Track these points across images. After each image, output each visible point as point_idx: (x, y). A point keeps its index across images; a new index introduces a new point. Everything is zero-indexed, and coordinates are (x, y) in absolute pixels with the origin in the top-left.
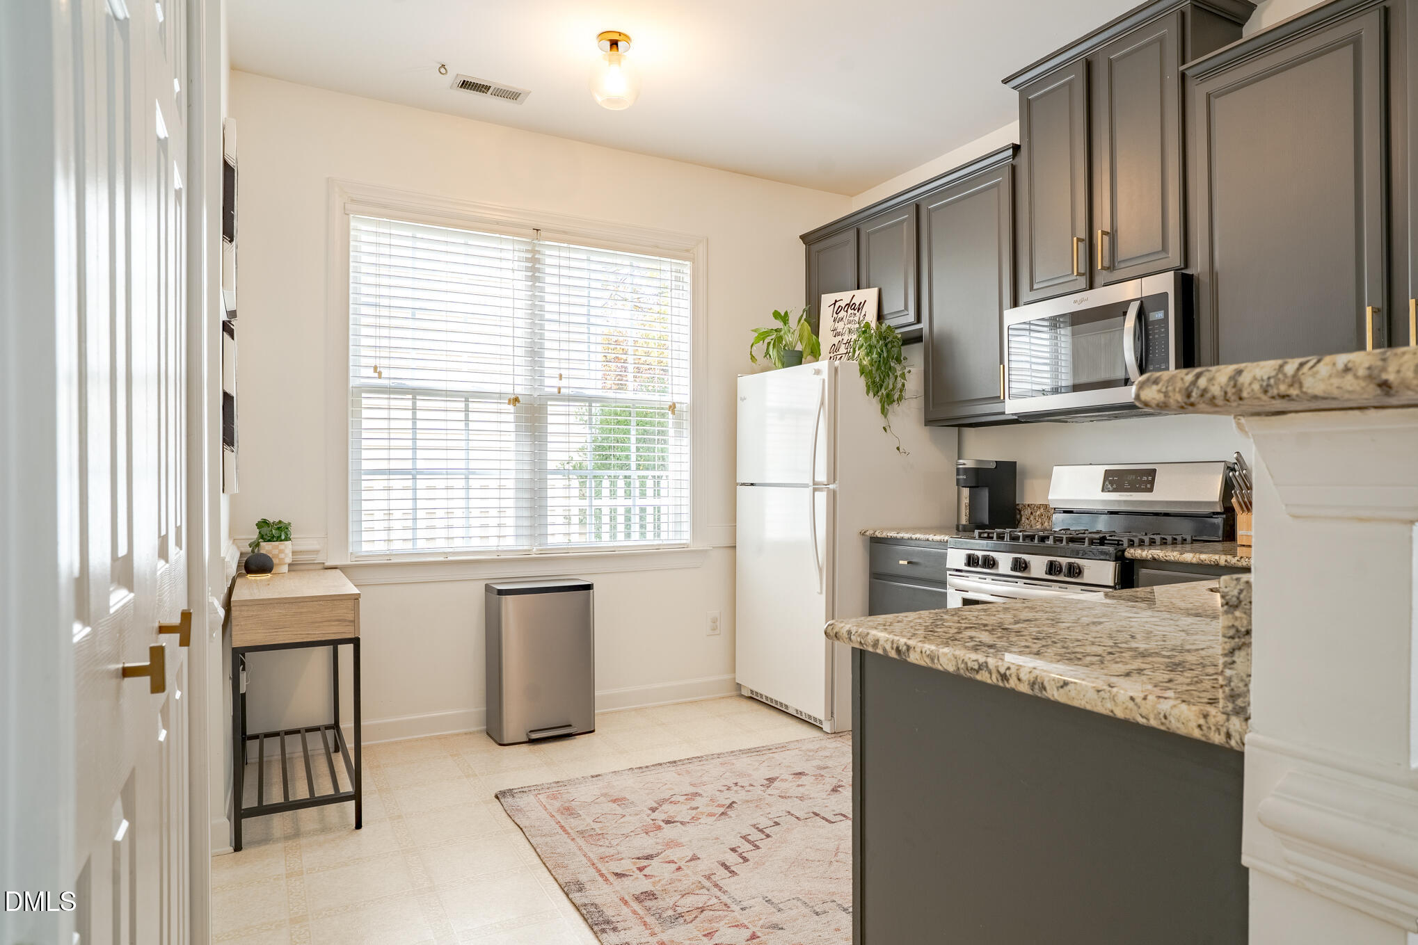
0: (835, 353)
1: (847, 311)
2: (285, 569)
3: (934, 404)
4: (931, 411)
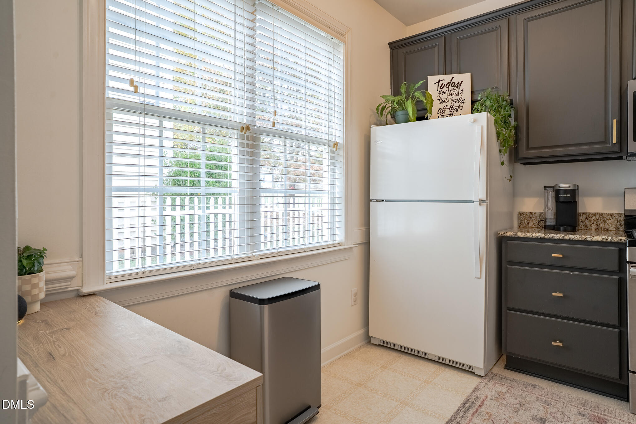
0: (442, 114)
1: (448, 87)
2: (37, 307)
3: (528, 148)
4: (524, 153)
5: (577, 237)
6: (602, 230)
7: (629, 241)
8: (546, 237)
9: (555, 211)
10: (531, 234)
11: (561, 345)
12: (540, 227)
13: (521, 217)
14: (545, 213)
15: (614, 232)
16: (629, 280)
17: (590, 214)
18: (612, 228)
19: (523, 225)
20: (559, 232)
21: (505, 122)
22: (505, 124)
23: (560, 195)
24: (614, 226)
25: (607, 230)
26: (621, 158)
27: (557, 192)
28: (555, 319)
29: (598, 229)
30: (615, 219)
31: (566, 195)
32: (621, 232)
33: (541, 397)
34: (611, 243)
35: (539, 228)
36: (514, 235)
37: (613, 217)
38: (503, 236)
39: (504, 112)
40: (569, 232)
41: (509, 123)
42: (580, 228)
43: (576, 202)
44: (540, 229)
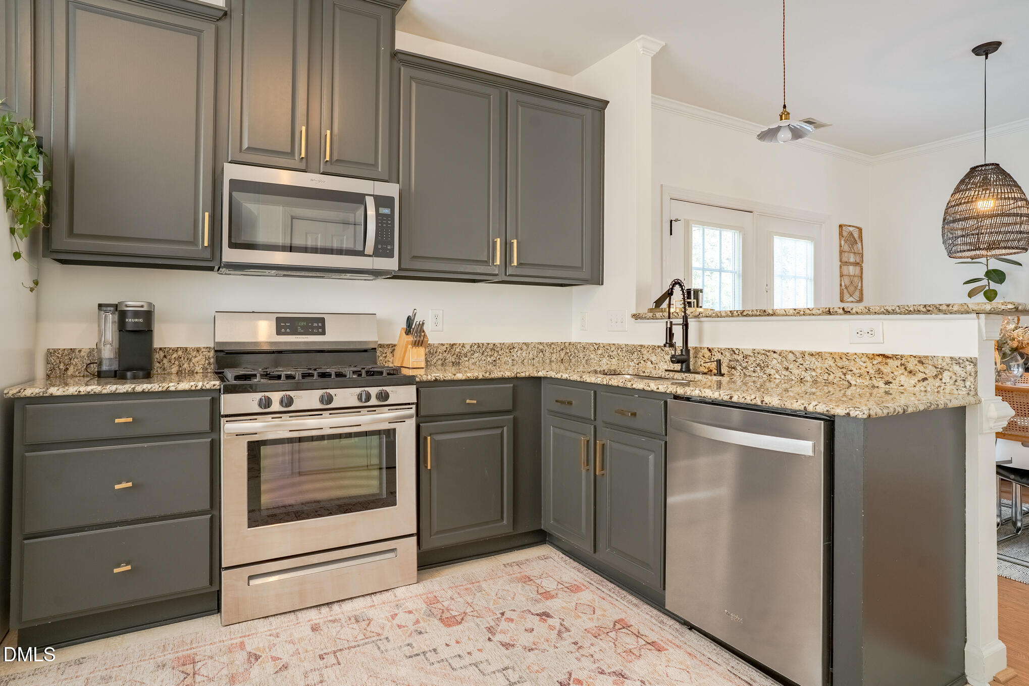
3: (71, 233)
4: (62, 240)
5: (154, 387)
6: (185, 373)
7: (224, 386)
8: (105, 391)
9: (118, 347)
10: (76, 388)
11: (129, 568)
12: (88, 374)
13: (52, 359)
14: (99, 351)
15: (202, 374)
16: (223, 440)
17: (170, 349)
18: (198, 368)
19: (55, 373)
20: (125, 381)
21: (25, 176)
22: (25, 181)
23: (127, 320)
24: (201, 366)
25: (192, 373)
26: (211, 269)
27: (122, 315)
28: (118, 528)
29: (181, 371)
30: (203, 355)
31: (136, 320)
32: (209, 374)
33: (93, 675)
34: (203, 391)
35: (87, 376)
36: (41, 394)
37: (200, 352)
38: (16, 396)
39: (23, 156)
40: (142, 380)
41: (34, 181)
42: (155, 372)
43: (152, 331)
44: (89, 379)
